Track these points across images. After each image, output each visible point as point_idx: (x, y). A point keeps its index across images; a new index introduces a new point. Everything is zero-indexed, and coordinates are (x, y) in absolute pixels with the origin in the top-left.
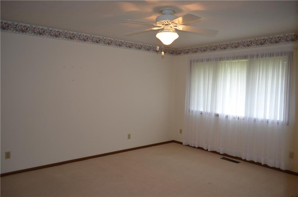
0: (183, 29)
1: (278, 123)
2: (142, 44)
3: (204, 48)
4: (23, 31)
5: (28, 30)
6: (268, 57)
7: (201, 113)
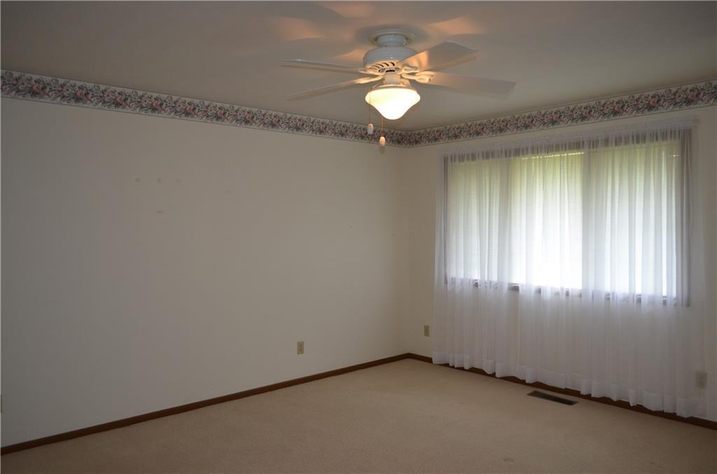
0: (430, 80)
1: (665, 303)
2: (327, 121)
3: (475, 128)
4: (34, 93)
5: (47, 90)
6: (633, 142)
7: (476, 285)
